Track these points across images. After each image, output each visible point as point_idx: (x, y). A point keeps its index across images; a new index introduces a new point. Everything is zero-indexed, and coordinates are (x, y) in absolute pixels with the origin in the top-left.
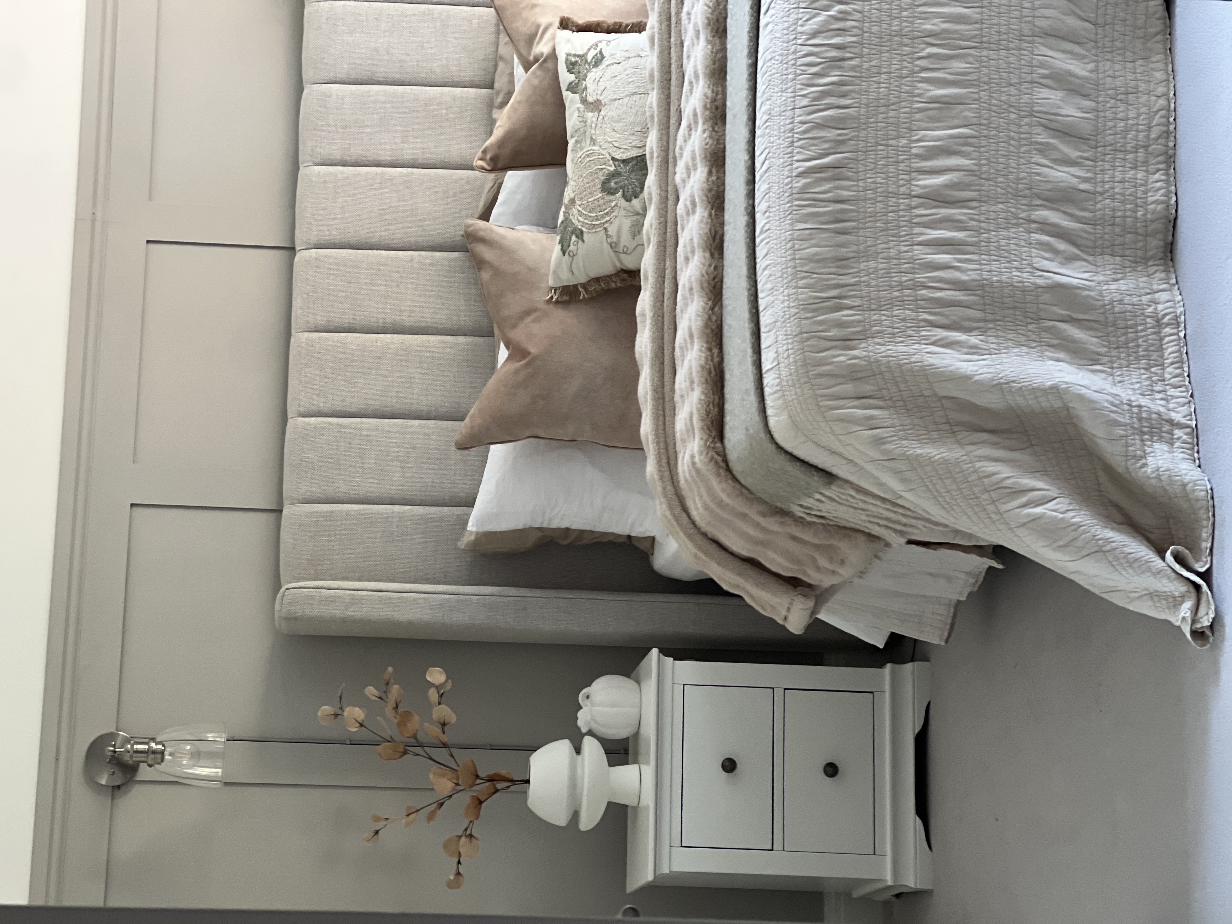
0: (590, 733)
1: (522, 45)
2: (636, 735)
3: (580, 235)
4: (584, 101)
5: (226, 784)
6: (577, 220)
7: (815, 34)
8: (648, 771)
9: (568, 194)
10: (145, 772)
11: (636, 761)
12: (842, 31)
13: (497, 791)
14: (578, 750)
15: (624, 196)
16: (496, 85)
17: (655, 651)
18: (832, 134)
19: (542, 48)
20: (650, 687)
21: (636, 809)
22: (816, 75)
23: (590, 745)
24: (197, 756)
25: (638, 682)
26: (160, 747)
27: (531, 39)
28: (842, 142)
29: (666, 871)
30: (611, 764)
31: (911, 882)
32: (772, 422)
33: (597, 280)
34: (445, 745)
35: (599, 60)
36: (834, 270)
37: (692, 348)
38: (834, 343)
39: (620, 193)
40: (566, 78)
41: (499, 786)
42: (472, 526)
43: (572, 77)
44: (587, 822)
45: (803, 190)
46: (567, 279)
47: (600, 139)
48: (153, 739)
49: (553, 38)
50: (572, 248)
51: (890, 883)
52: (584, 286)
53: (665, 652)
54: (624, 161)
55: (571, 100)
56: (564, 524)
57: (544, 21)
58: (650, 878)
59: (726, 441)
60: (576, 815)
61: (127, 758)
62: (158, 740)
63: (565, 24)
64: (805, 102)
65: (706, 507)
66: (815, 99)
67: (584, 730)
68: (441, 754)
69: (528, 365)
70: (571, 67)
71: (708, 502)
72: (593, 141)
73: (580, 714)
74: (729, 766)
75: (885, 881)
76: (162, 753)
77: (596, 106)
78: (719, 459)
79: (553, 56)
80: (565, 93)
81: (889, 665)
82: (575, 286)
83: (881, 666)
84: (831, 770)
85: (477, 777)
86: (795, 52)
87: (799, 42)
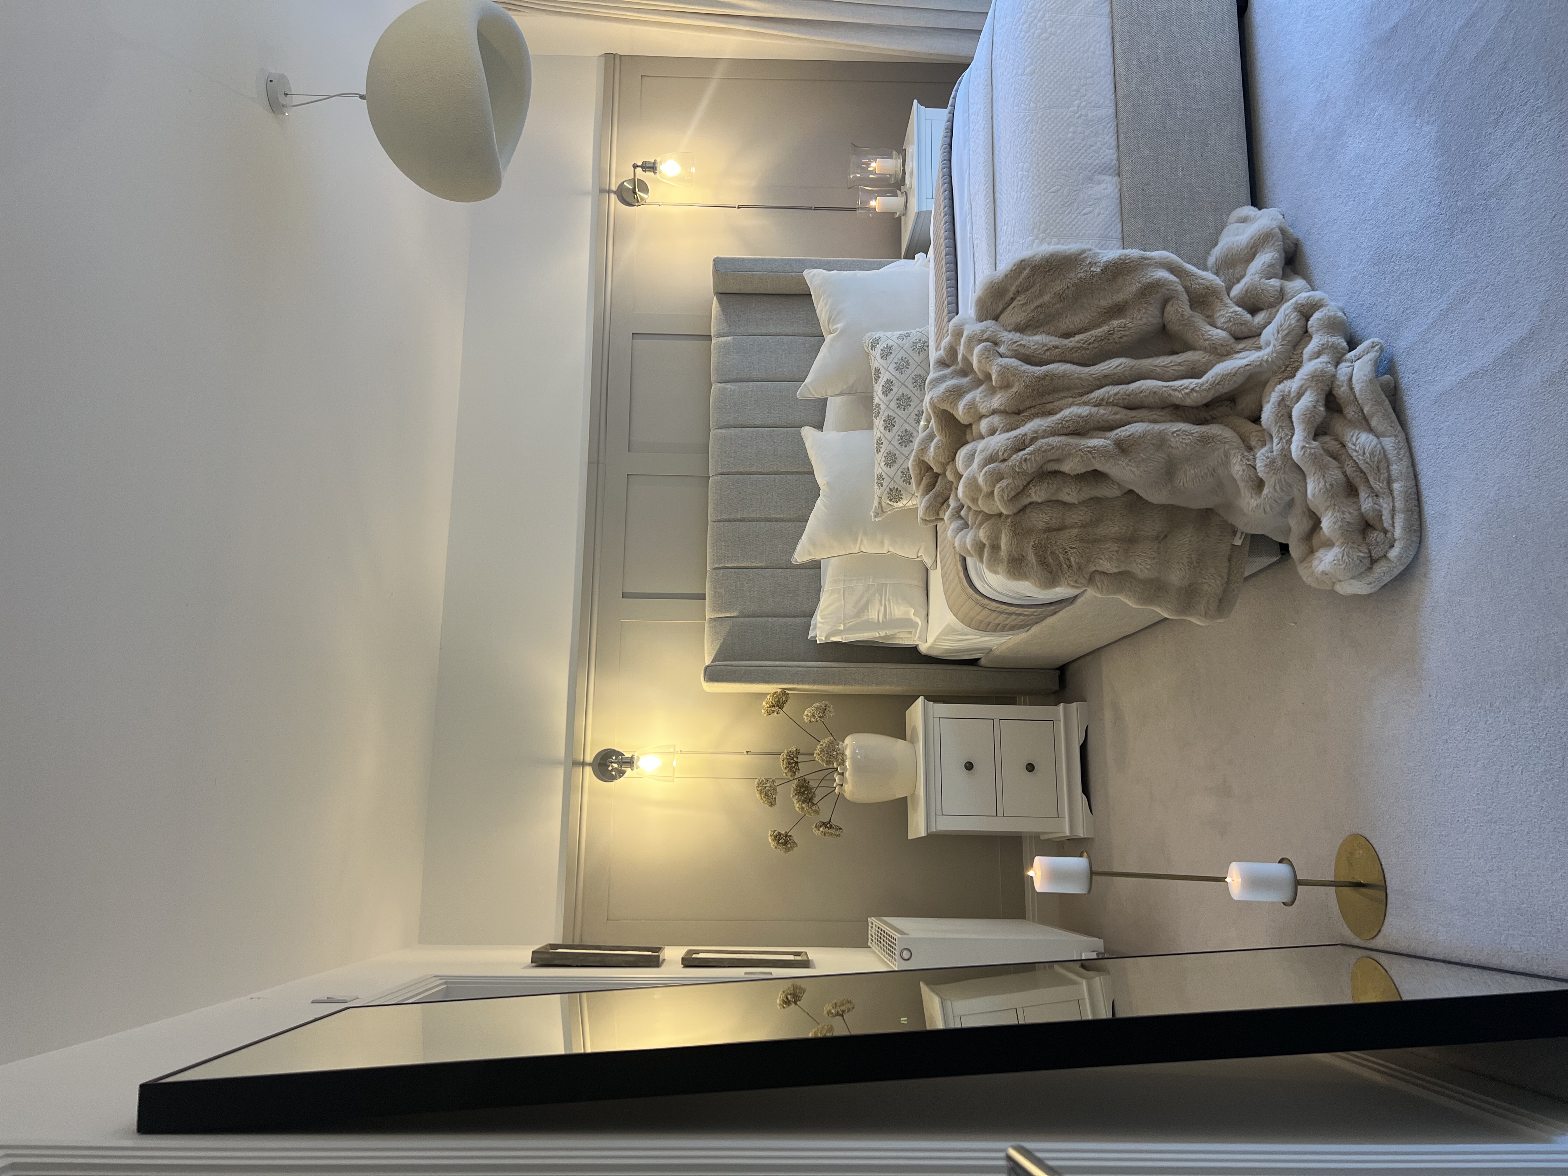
17: (921, 698)
20: (920, 722)
26: (638, 758)
29: (933, 829)
31: (1081, 835)
51: (1068, 834)
53: (928, 698)
58: (923, 834)
74: (969, 766)
75: (1066, 833)
76: (637, 761)
81: (1062, 704)
83: (1057, 704)
84: (1030, 768)
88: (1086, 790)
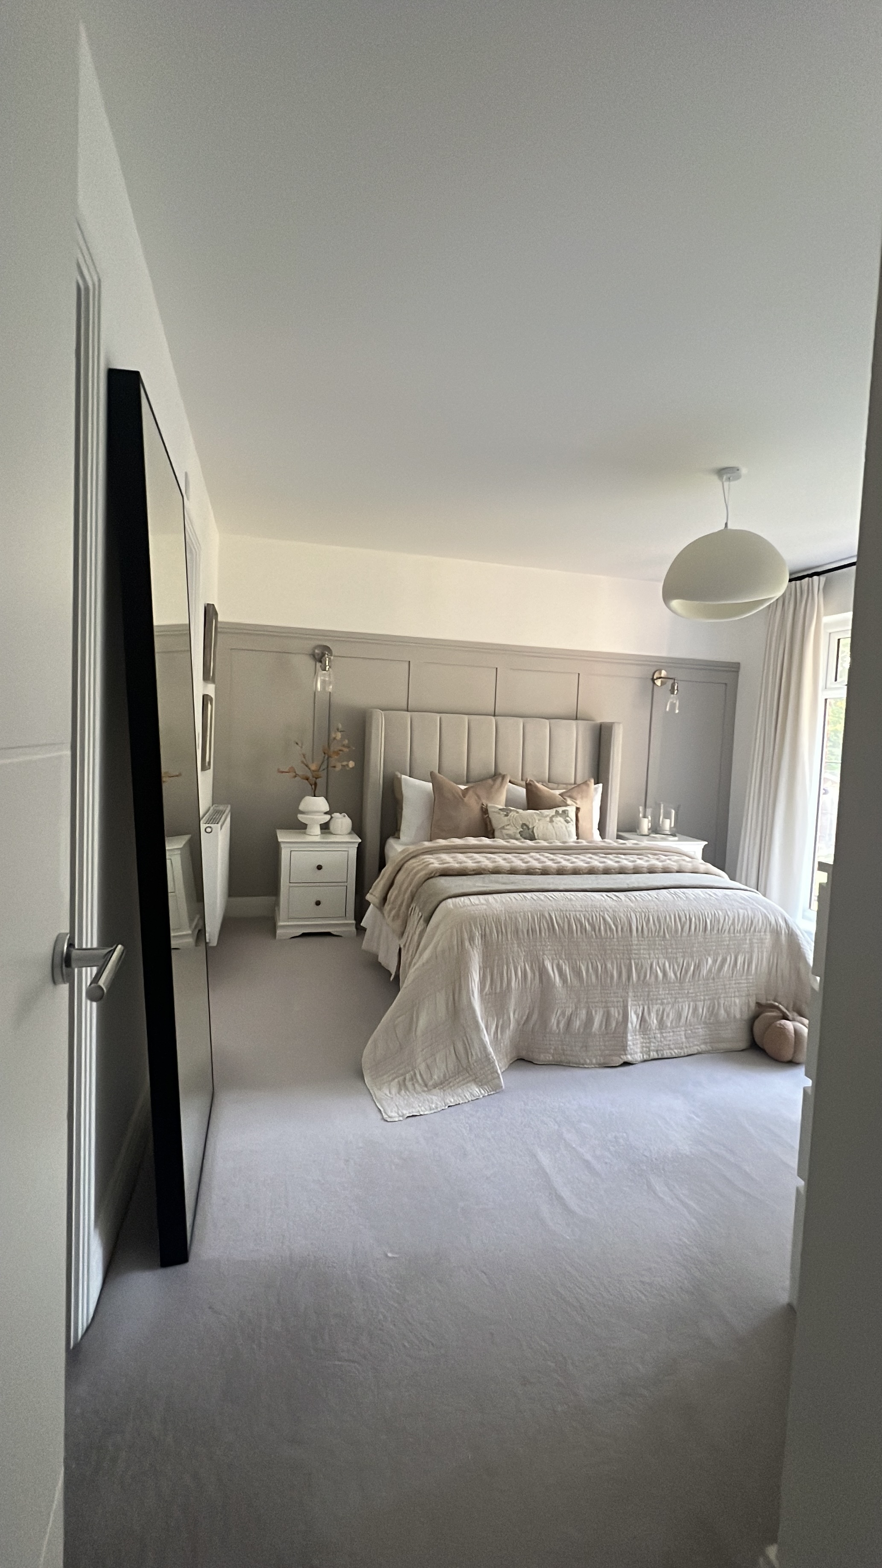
0: (332, 817)
1: (568, 794)
2: (331, 833)
3: (506, 815)
4: (553, 816)
5: (315, 693)
6: (512, 814)
7: (604, 919)
8: (318, 839)
9: (520, 811)
10: (318, 664)
11: (322, 833)
12: (606, 931)
13: (312, 785)
14: (326, 813)
15: (521, 831)
16: (549, 784)
17: (360, 841)
18: (566, 928)
19: (569, 801)
20: (347, 839)
21: (305, 833)
22: (588, 920)
23: (328, 817)
24: (324, 682)
25: (350, 833)
26: (327, 669)
27: (570, 797)
28: (563, 932)
29: (282, 846)
30: (320, 825)
31: (279, 931)
32: (449, 900)
33: (490, 821)
34: (328, 767)
35: (567, 822)
36: (513, 929)
37: (473, 863)
38: (483, 930)
39: (522, 830)
40: (560, 810)
41: (313, 786)
42: (403, 776)
43: (560, 812)
44: (300, 817)
45: (543, 916)
46: (490, 810)
47: (541, 822)
48: (330, 667)
49: (572, 805)
50: (502, 812)
52: (488, 816)
53: (360, 844)
54: (533, 831)
55: (552, 812)
56: (404, 808)
57: (578, 802)
58: (280, 840)
59: (440, 878)
60: (302, 813)
61: (324, 658)
62: (330, 669)
63: (578, 809)
64: (578, 916)
65: (414, 868)
66: (579, 921)
67: (333, 815)
68: (324, 766)
69: (460, 797)
70: (564, 812)
71: (417, 869)
72: (539, 820)
73: (338, 814)
74: (319, 867)
75: (279, 923)
76: (325, 670)
77: (551, 821)
78: (433, 875)
79: (567, 805)
80: (555, 809)
81: (355, 925)
82: (488, 813)
84: (318, 903)
85: (316, 778)
86: (597, 911)
87: (601, 913)
88: (304, 935)
